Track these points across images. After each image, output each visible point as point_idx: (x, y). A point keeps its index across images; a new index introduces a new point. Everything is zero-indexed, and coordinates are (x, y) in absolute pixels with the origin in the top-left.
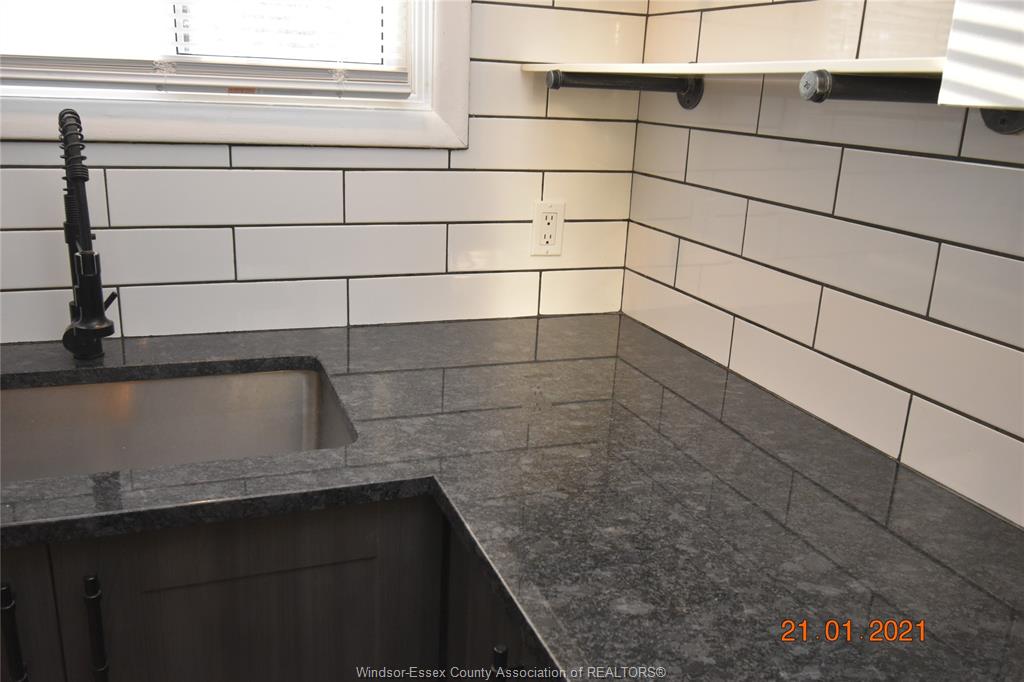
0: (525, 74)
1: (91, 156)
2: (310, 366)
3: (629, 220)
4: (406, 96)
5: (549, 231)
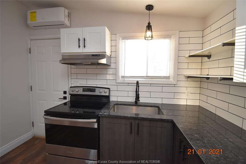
0: (184, 76)
1: (140, 85)
2: (158, 107)
3: (200, 94)
4: (170, 79)
5: (188, 94)
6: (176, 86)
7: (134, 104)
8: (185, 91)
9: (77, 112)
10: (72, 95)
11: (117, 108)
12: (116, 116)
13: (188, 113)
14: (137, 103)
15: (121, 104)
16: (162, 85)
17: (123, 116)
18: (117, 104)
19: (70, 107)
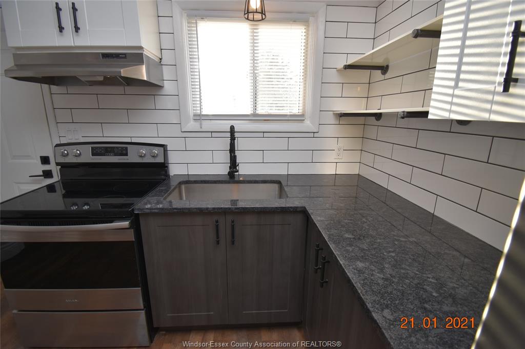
0: (334, 114)
1: (236, 135)
2: (279, 183)
3: (361, 150)
4: (304, 120)
5: (339, 152)
6: (316, 135)
7: (227, 178)
8: (335, 147)
9: (86, 207)
10: (64, 166)
11: (187, 191)
12: (180, 209)
13: (338, 189)
14: (232, 176)
15: (197, 181)
16: (289, 135)
17: (195, 208)
18: (187, 182)
19: (64, 196)
